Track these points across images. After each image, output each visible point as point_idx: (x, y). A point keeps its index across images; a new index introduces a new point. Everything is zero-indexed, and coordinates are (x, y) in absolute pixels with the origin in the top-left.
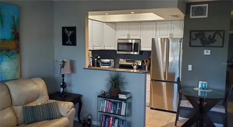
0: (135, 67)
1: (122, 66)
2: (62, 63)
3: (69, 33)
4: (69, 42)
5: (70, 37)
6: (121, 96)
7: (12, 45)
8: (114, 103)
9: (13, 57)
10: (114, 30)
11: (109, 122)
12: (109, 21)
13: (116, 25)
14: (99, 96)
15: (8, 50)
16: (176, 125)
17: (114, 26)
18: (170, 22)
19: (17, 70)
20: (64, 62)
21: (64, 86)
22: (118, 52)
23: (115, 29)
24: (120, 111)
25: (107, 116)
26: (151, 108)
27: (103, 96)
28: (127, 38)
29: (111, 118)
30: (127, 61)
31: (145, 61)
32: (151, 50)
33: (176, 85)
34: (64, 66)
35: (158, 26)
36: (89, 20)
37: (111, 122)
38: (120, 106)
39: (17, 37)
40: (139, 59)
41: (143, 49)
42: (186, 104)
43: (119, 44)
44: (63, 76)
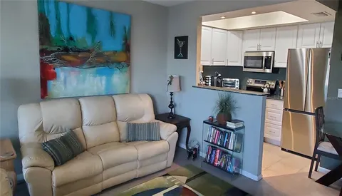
0: (266, 90)
1: (250, 88)
2: (170, 80)
3: (181, 44)
4: (181, 54)
5: (182, 48)
6: (230, 125)
7: (123, 57)
8: (222, 132)
9: (124, 69)
10: (241, 40)
11: (215, 156)
12: (234, 28)
13: (243, 33)
14: (204, 122)
15: (119, 63)
16: (310, 177)
17: (241, 34)
18: (319, 24)
19: (127, 84)
20: (172, 78)
21: (172, 106)
22: (245, 70)
23: (243, 39)
24: (228, 143)
25: (214, 149)
26: (283, 149)
27: (210, 122)
28: (256, 50)
29: (218, 151)
30: (256, 82)
31: (280, 82)
32: (286, 66)
33: (311, 118)
34: (172, 83)
35: (300, 31)
36: (203, 27)
37: (217, 156)
38: (229, 138)
39: (127, 48)
40: (271, 80)
41: (277, 65)
42: (327, 147)
43: (246, 58)
44: (172, 94)
